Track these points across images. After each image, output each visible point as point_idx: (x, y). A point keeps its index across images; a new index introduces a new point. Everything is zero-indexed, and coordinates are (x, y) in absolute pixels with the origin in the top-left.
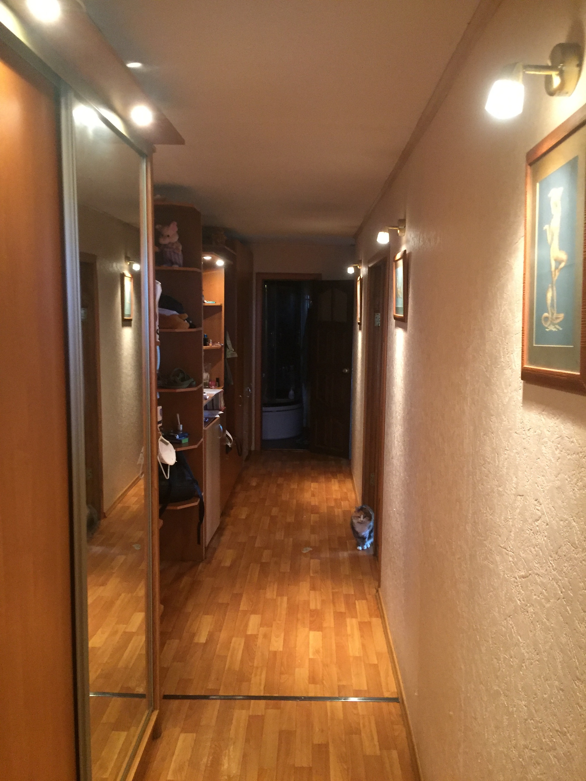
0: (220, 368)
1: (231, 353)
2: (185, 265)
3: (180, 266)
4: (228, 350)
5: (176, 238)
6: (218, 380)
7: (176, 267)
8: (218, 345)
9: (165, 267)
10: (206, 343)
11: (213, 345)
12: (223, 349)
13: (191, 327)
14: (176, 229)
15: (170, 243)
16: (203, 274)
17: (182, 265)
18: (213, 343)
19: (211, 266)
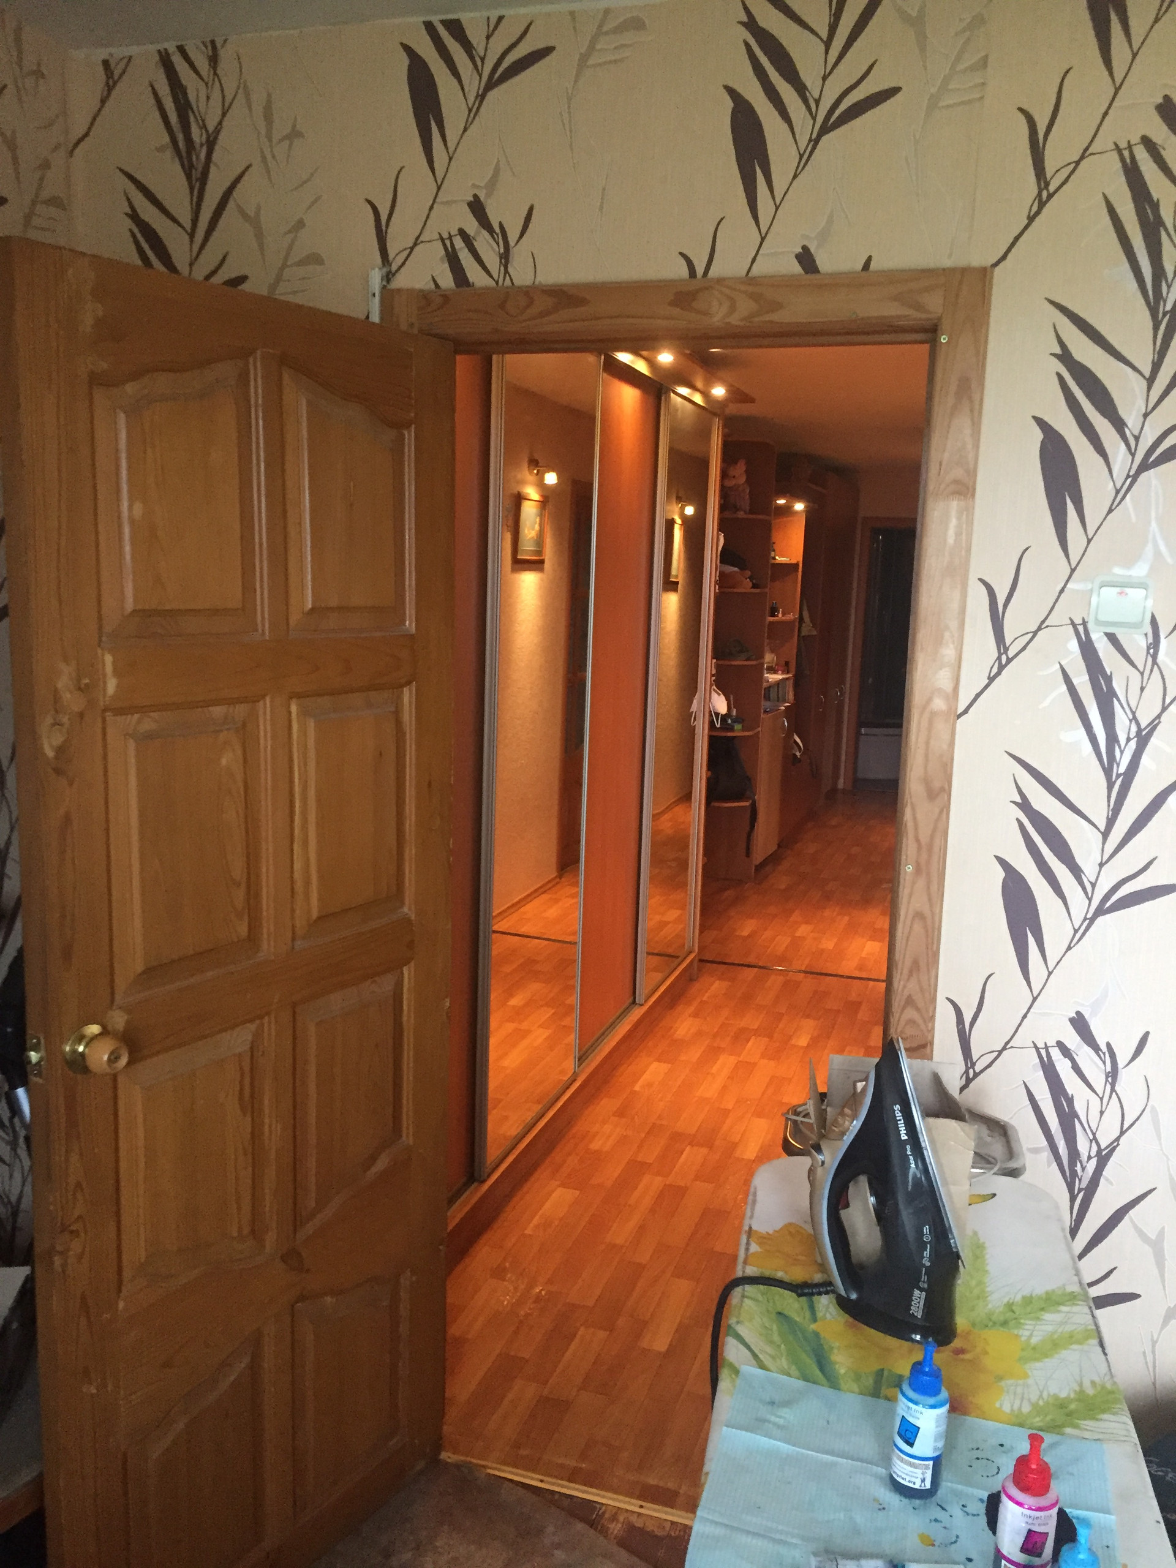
0: (791, 649)
1: (808, 629)
2: (751, 512)
3: (746, 513)
4: (804, 625)
5: (743, 479)
6: (787, 663)
7: (741, 514)
8: (790, 617)
9: (728, 514)
10: (773, 612)
11: (783, 616)
12: (797, 624)
13: (754, 586)
14: (744, 468)
15: (735, 485)
16: (773, 522)
17: (748, 511)
18: (784, 614)
19: (787, 510)
